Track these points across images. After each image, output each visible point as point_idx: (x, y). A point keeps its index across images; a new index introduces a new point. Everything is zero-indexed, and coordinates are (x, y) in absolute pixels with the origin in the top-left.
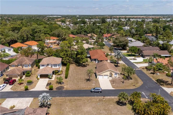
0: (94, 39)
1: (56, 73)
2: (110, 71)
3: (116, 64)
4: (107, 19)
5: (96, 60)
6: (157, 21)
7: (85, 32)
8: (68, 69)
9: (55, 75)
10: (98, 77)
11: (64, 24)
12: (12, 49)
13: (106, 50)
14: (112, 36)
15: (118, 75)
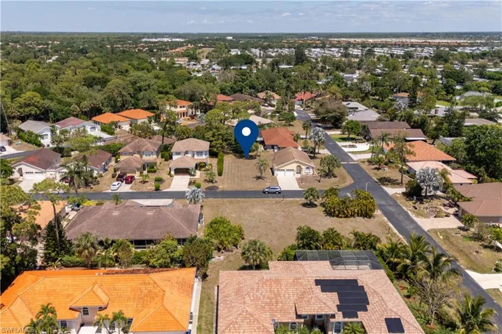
0: (273, 106)
1: (201, 167)
2: (298, 162)
3: (313, 155)
4: (313, 50)
5: (275, 147)
6: (442, 57)
7: (252, 87)
8: (221, 162)
9: (200, 170)
10: (276, 172)
11: (194, 65)
12: (99, 127)
13: (297, 128)
14: (316, 97)
15: (311, 170)
